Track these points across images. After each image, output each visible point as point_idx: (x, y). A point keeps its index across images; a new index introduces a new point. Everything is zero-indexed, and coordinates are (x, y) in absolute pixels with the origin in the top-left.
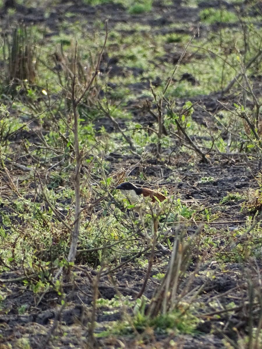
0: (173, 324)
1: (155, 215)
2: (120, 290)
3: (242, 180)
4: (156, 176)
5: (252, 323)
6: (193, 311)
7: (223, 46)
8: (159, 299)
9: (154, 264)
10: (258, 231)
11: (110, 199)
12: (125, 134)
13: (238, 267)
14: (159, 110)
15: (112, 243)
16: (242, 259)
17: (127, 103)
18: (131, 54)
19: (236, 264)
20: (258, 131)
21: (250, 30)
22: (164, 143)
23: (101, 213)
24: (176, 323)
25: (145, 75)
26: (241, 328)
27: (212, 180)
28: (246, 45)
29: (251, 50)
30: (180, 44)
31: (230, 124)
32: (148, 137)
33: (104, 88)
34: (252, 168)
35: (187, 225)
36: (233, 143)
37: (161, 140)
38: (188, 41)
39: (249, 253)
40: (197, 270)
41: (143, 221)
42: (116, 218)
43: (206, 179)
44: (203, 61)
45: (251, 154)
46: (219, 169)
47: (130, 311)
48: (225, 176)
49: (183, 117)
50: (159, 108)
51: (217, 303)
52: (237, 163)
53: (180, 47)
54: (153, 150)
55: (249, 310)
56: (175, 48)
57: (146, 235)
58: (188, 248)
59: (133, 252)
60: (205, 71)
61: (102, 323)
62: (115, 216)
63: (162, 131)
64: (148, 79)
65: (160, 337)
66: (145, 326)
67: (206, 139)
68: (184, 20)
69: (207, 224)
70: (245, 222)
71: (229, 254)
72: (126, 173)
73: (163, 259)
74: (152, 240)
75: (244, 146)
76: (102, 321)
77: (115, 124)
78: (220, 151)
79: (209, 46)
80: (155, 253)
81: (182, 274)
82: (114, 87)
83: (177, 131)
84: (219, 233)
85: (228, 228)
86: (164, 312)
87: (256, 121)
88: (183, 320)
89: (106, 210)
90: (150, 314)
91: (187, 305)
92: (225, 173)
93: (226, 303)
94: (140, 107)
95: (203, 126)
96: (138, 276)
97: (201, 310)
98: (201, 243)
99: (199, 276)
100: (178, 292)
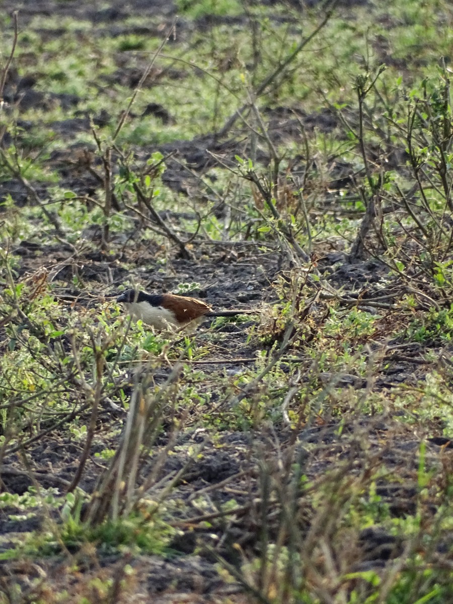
0: (129, 538)
1: (99, 349)
2: (38, 479)
3: (249, 288)
4: (99, 281)
5: (266, 536)
6: (164, 515)
7: (216, 57)
8: (105, 495)
9: (97, 433)
10: (277, 377)
11: (20, 321)
12: (48, 208)
13: (241, 439)
14: (105, 167)
15: (25, 396)
16: (249, 424)
17: (51, 154)
18: (57, 71)
19: (239, 434)
20: (277, 204)
21: (264, 29)
22: (113, 223)
23: (6, 346)
24: (135, 536)
25: (82, 107)
26: (248, 544)
27: (197, 287)
28: (256, 55)
29: (266, 64)
30: (142, 53)
31: (229, 191)
32: (86, 214)
33: (10, 129)
34: (267, 268)
35: (154, 366)
36: (233, 223)
37: (109, 219)
38: (156, 47)
39: (261, 414)
40: (171, 443)
41: (78, 359)
42: (31, 353)
43: (187, 287)
44: (182, 82)
45: (265, 244)
46: (210, 269)
47: (55, 514)
48: (221, 281)
49: (147, 180)
50: (106, 164)
51: (206, 500)
52: (241, 259)
53: (142, 58)
54: (95, 235)
55: (261, 514)
56: (134, 60)
57: (83, 384)
58: (155, 405)
59: (60, 412)
60: (185, 100)
61: (8, 535)
62: (29, 350)
63: (110, 203)
64: (86, 113)
65: (106, 559)
66: (81, 540)
67: (186, 217)
68: (147, 12)
69: (188, 363)
70: (255, 361)
71: (227, 415)
72: (48, 276)
73: (113, 425)
74: (94, 392)
75: (253, 229)
76: (7, 532)
77: (29, 192)
78: (211, 238)
79: (192, 57)
80: (99, 414)
81: (146, 451)
82: (28, 127)
83: (136, 203)
84: (210, 379)
85: (226, 371)
86: (115, 516)
87: (273, 185)
88: (146, 530)
89: (14, 339)
90: (89, 520)
91: (153, 505)
92: (219, 276)
93: (222, 501)
94: (72, 161)
95: (181, 194)
96: (68, 454)
97: (177, 514)
98: (177, 397)
99: (175, 454)
100: (139, 483)
